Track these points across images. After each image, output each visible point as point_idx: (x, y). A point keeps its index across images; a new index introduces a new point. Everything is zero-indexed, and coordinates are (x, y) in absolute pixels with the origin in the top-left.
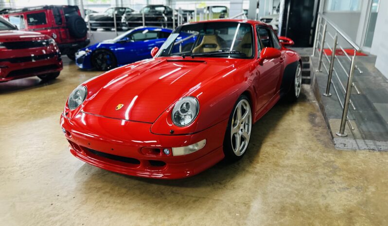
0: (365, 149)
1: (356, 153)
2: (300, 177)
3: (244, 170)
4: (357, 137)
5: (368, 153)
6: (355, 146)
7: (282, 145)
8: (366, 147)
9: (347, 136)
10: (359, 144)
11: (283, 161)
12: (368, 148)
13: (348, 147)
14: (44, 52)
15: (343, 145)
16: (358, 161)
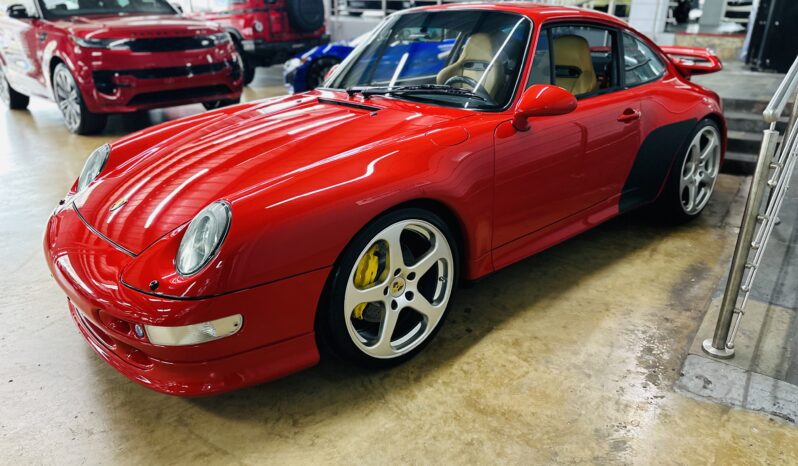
0: (762, 409)
1: (725, 417)
2: (499, 455)
3: (382, 396)
4: (763, 366)
5: (764, 426)
6: (736, 394)
7: (538, 345)
8: (768, 406)
9: (732, 357)
10: (751, 391)
11: (496, 396)
12: (774, 409)
13: (714, 394)
14: (210, 59)
15: (702, 383)
16: (706, 447)
